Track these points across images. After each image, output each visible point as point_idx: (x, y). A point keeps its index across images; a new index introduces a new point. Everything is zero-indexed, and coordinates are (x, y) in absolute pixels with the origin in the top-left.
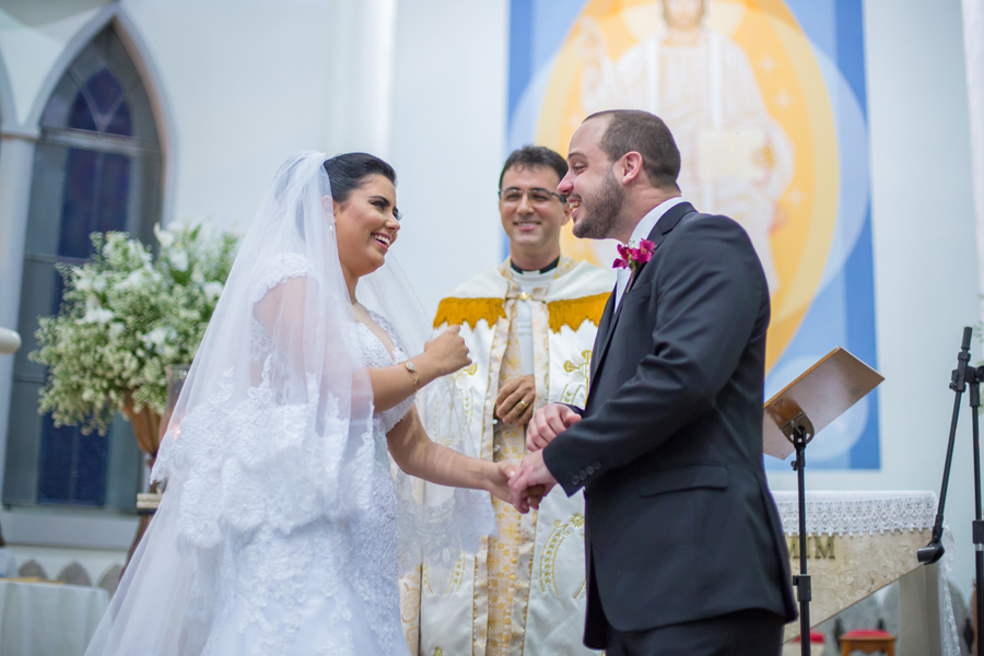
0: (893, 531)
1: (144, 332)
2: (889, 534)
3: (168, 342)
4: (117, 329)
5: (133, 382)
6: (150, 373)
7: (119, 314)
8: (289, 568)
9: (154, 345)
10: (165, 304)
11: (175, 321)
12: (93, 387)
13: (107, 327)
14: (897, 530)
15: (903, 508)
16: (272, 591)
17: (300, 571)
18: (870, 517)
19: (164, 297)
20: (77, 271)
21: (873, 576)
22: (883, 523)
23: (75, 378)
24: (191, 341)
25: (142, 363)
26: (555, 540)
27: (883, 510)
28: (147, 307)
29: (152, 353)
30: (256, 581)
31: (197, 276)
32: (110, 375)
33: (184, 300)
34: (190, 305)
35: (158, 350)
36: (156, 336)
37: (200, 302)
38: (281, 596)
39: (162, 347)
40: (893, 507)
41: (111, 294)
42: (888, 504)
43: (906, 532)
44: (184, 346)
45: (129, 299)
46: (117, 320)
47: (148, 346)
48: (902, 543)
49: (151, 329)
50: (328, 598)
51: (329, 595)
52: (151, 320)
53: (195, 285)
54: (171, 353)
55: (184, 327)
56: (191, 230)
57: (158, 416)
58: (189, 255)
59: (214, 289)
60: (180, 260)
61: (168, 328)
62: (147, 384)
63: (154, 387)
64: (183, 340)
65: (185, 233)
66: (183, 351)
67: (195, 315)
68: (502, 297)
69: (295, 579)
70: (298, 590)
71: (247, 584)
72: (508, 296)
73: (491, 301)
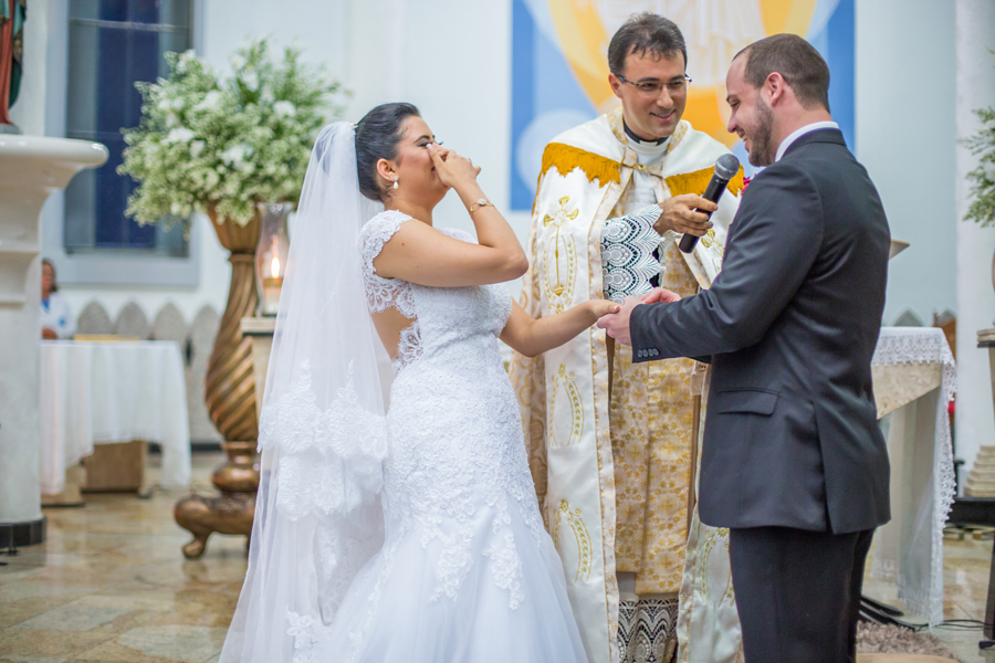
0: (904, 362)
1: (223, 150)
2: (901, 366)
3: (248, 159)
4: (198, 147)
5: (215, 195)
6: (231, 188)
7: (199, 133)
9: (232, 163)
10: (240, 124)
11: (249, 138)
12: (180, 200)
13: (189, 145)
14: (908, 362)
15: (914, 344)
18: (885, 350)
19: (239, 117)
20: (154, 88)
21: (886, 401)
22: (896, 355)
23: (162, 192)
24: (266, 157)
25: (222, 178)
27: (897, 345)
28: (224, 125)
29: (231, 168)
31: (267, 95)
32: (193, 188)
33: (257, 120)
34: (263, 121)
35: (236, 166)
36: (235, 153)
37: (272, 120)
39: (240, 164)
40: (906, 342)
41: (190, 114)
42: (901, 340)
43: (915, 364)
44: (260, 162)
45: (207, 119)
46: (198, 139)
47: (227, 162)
48: (912, 373)
49: (229, 147)
51: (491, 504)
52: (229, 138)
53: (265, 103)
54: (248, 169)
55: (260, 144)
56: (257, 49)
57: (237, 226)
58: (259, 73)
59: (285, 109)
60: (251, 81)
61: (244, 146)
62: (228, 197)
63: (235, 200)
64: (259, 156)
65: (252, 53)
66: (259, 167)
67: (267, 132)
68: (620, 162)
69: (463, 495)
70: (466, 505)
71: (422, 506)
72: (625, 162)
73: (607, 162)
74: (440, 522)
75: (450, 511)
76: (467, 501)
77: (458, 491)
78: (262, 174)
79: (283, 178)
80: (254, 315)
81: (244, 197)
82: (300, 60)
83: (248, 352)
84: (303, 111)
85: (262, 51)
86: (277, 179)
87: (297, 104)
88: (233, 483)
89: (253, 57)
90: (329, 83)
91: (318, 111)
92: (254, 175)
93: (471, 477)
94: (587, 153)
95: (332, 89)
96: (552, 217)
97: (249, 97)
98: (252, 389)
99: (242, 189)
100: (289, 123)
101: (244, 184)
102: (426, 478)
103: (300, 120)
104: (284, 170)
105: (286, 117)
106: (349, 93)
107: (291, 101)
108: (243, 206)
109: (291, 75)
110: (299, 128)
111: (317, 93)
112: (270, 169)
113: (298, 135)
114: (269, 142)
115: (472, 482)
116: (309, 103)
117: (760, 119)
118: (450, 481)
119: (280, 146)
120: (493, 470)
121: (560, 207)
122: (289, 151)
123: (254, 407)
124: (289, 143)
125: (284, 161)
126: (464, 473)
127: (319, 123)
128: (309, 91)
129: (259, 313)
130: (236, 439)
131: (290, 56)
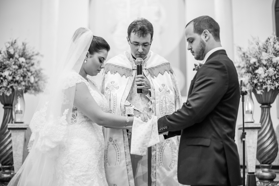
1: (2, 72)
3: (10, 75)
6: (5, 84)
8: (81, 172)
9: (5, 76)
10: (8, 64)
11: (11, 69)
16: (76, 179)
17: (84, 173)
19: (8, 62)
24: (16, 74)
25: (2, 81)
26: (162, 149)
28: (3, 65)
29: (5, 78)
30: (70, 176)
31: (17, 56)
33: (13, 63)
34: (15, 64)
35: (6, 77)
37: (18, 63)
38: (79, 181)
39: (8, 77)
44: (14, 76)
49: (4, 71)
50: (92, 181)
51: (92, 180)
52: (4, 69)
53: (16, 58)
54: (10, 78)
55: (14, 71)
56: (14, 42)
57: (7, 96)
58: (14, 50)
59: (22, 60)
60: (12, 51)
61: (9, 71)
62: (4, 87)
63: (6, 88)
64: (14, 74)
65: (12, 43)
66: (14, 78)
67: (17, 67)
68: (132, 69)
69: (83, 175)
70: (83, 179)
71: (68, 176)
72: (133, 69)
73: (127, 69)
74: (73, 183)
75: (77, 180)
76: (84, 177)
77: (81, 174)
78: (14, 80)
79: (21, 81)
80: (12, 123)
81: (9, 87)
82: (27, 46)
83: (10, 136)
84: (28, 61)
85: (15, 43)
86: (19, 81)
87: (26, 59)
88: (4, 178)
89: (12, 44)
90: (36, 53)
91: (32, 61)
92: (12, 80)
93: (87, 169)
94: (120, 67)
95: (37, 54)
96: (108, 88)
97: (11, 56)
98: (11, 148)
99: (8, 84)
100: (23, 64)
101: (9, 83)
102: (71, 167)
103: (27, 63)
104: (22, 79)
105: (23, 62)
106: (42, 56)
107: (24, 58)
108: (8, 90)
109: (24, 50)
110: (26, 66)
111: (32, 56)
112: (17, 78)
113: (26, 68)
114: (17, 70)
115: (87, 171)
116: (30, 59)
117: (201, 46)
118: (79, 169)
119: (21, 71)
120: (94, 167)
121: (111, 84)
122: (23, 73)
123: (12, 153)
124: (23, 71)
125: (22, 76)
126: (85, 167)
127: (33, 65)
128: (30, 55)
129: (13, 122)
130: (5, 165)
131: (24, 44)
